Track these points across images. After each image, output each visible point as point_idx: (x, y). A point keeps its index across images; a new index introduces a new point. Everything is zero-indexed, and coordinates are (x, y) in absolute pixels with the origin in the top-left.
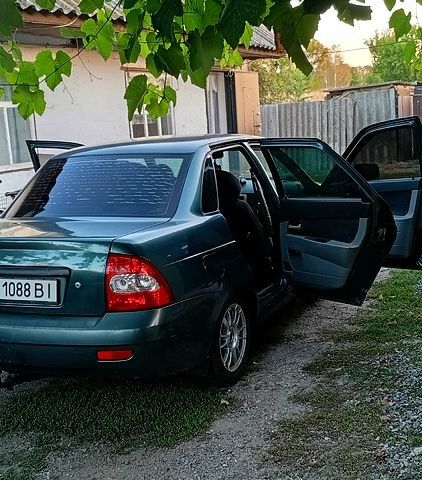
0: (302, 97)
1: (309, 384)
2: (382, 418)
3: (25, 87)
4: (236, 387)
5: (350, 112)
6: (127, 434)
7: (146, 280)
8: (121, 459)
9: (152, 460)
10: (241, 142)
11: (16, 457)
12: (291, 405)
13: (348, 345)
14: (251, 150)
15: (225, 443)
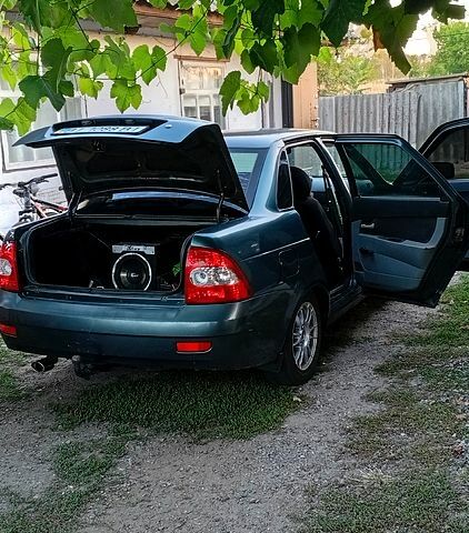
0: (358, 89)
1: (382, 384)
2: (458, 417)
3: (123, 81)
4: (307, 385)
5: (414, 107)
6: (202, 427)
7: (225, 273)
8: (198, 448)
9: (230, 451)
10: (313, 137)
11: (96, 444)
12: (364, 404)
13: (419, 348)
14: (323, 145)
15: (300, 437)
